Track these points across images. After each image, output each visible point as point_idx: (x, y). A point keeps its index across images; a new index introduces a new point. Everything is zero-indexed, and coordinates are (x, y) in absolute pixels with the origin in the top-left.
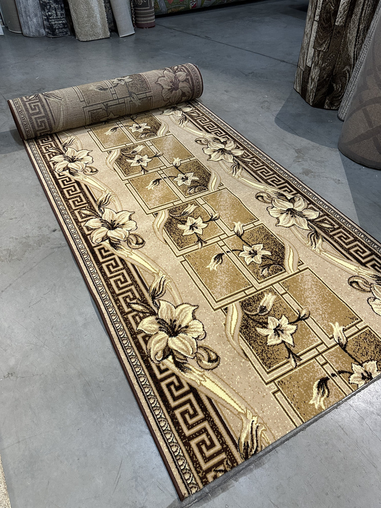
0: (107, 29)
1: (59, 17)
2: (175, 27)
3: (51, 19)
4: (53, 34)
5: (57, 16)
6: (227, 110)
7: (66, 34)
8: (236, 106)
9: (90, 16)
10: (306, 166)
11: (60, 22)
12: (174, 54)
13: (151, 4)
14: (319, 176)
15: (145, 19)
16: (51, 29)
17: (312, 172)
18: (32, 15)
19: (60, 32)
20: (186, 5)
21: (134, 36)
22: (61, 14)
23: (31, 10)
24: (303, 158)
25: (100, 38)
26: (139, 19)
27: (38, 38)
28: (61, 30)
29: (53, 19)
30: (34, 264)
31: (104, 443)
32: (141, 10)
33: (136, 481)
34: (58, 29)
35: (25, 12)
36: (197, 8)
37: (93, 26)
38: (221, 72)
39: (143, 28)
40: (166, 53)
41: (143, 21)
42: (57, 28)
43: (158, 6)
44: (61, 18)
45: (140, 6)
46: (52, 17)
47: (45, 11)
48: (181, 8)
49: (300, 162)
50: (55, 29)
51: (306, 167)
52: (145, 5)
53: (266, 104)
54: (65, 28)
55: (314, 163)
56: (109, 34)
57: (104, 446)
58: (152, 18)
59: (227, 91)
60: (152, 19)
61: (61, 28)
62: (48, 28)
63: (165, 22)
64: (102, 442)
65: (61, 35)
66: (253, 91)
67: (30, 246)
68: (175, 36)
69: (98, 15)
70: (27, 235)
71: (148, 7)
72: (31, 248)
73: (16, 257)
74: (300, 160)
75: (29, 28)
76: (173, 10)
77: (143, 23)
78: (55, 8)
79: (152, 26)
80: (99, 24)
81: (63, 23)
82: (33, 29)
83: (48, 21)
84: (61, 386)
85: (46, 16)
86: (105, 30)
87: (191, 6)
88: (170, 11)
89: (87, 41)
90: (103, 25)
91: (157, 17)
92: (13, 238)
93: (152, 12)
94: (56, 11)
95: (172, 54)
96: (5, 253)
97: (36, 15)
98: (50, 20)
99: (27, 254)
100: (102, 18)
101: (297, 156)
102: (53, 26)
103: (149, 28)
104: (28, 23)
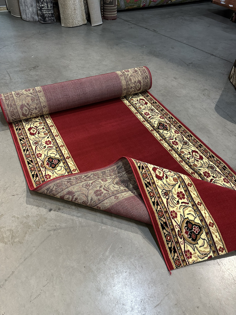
0: (85, 18)
1: (49, 8)
3: (43, 10)
4: (44, 21)
7: (53, 21)
11: (50, 12)
13: (115, 3)
15: (110, 13)
19: (49, 20)
20: (138, 4)
21: (102, 26)
22: (51, 6)
23: (29, 1)
26: (106, 13)
27: (32, 22)
28: (50, 18)
29: (45, 10)
30: (34, 249)
32: (108, 7)
34: (48, 17)
35: (24, 2)
36: (145, 7)
38: (169, 61)
39: (108, 20)
41: (108, 15)
43: (120, 5)
45: (108, 4)
46: (44, 8)
47: (39, 3)
48: (135, 6)
50: (46, 17)
52: (111, 3)
53: (206, 92)
54: (52, 16)
56: (86, 21)
58: (115, 12)
59: (175, 78)
60: (115, 14)
62: (41, 16)
63: (123, 16)
65: (49, 22)
66: (195, 79)
67: (29, 227)
68: (131, 28)
71: (113, 5)
72: (31, 230)
75: (26, 14)
76: (129, 7)
77: (109, 16)
78: (47, 2)
79: (114, 19)
82: (29, 16)
83: (41, 11)
85: (40, 7)
87: (142, 5)
88: (127, 8)
91: (118, 12)
92: (14, 217)
93: (115, 9)
94: (47, 4)
96: (8, 233)
97: (32, 6)
102: (44, 15)
103: (112, 20)
104: (26, 11)
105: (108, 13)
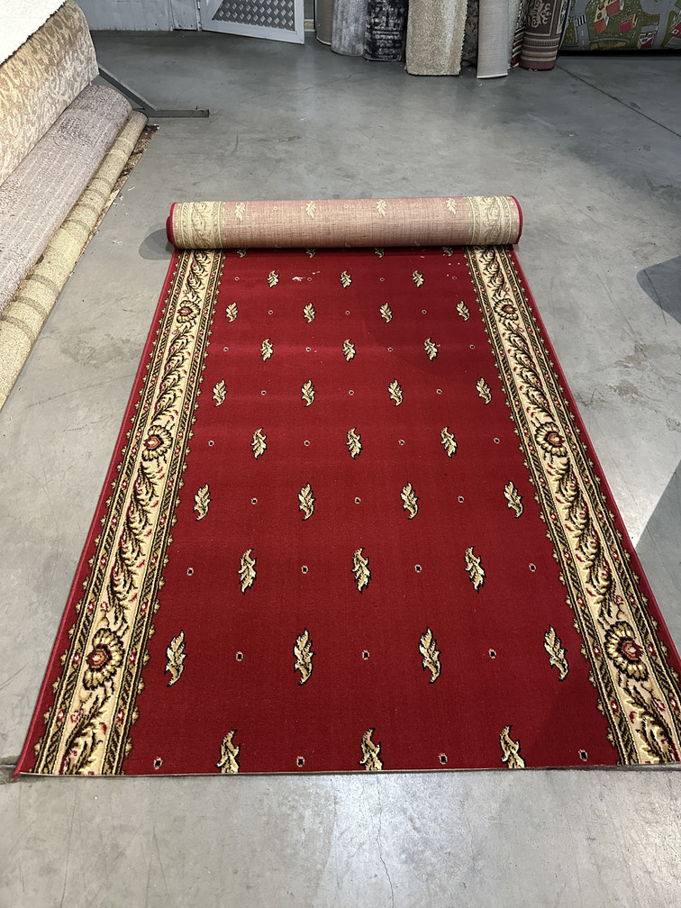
0: (458, 61)
1: (390, 28)
2: (588, 77)
3: (376, 30)
4: (374, 55)
5: (387, 26)
6: (564, 240)
7: (394, 58)
8: (587, 237)
9: (437, 34)
10: (634, 377)
11: (389, 37)
12: (547, 124)
13: (555, 29)
14: (643, 404)
16: (372, 46)
17: (636, 393)
18: (351, 19)
19: (385, 54)
20: (630, 39)
21: (504, 80)
22: (395, 24)
23: (352, 10)
24: (640, 363)
25: (442, 73)
26: (526, 52)
27: (350, 58)
28: (386, 51)
29: (380, 30)
31: (20, 637)
32: (533, 37)
33: (20, 700)
34: (383, 48)
35: (342, 12)
36: (652, 48)
37: (437, 51)
38: (607, 173)
39: (527, 69)
40: (536, 118)
41: (532, 57)
42: (382, 45)
43: (574, 35)
44: (392, 31)
45: (534, 30)
46: (379, 27)
47: (370, 15)
48: (619, 44)
49: (628, 367)
50: (379, 47)
51: (631, 381)
52: (543, 29)
53: (647, 249)
54: (394, 47)
55: (654, 377)
56: (459, 69)
57: (18, 640)
58: (550, 53)
59: (590, 208)
60: (550, 56)
61: (389, 48)
62: (369, 44)
63: (576, 65)
64: (19, 634)
65: (385, 58)
66: (641, 220)
68: (574, 93)
69: (450, 35)
70: (128, 338)
71: (548, 33)
73: (95, 362)
74: (630, 365)
75: (340, 38)
76: (602, 45)
77: (531, 59)
78: (388, 13)
79: (545, 69)
80: (447, 50)
81: (393, 40)
82: (346, 43)
83: (371, 33)
84: (27, 543)
85: (370, 24)
86: (453, 63)
87: (641, 42)
88: (595, 47)
89: (418, 75)
90: (453, 53)
91: (561, 53)
92: (109, 335)
93: (553, 44)
94: (387, 17)
95: (543, 123)
96: (87, 351)
97: (357, 20)
98: (374, 32)
99: (110, 363)
100: (455, 42)
101: (630, 357)
102: (376, 42)
103: (539, 70)
104: (342, 30)
105: (531, 53)
